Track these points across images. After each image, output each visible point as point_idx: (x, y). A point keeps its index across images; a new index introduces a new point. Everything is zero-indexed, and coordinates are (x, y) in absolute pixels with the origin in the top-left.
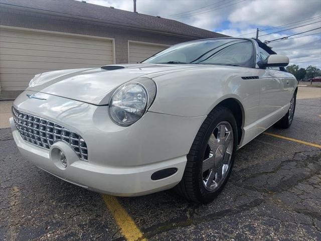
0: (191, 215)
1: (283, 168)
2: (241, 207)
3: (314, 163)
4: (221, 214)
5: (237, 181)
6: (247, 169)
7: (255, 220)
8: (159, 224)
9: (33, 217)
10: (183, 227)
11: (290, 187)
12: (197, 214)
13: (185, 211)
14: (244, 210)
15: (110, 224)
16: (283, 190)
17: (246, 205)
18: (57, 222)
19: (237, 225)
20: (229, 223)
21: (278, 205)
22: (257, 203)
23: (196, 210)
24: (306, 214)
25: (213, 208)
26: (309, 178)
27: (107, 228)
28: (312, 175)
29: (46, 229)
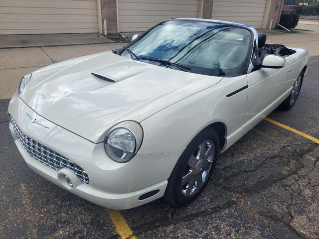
0: (172, 215)
1: (264, 165)
2: (214, 208)
3: (297, 160)
4: (197, 215)
5: (218, 180)
6: (230, 167)
7: (223, 221)
8: (146, 224)
9: (45, 216)
10: (164, 226)
11: (264, 188)
12: (177, 215)
13: (168, 211)
14: (217, 211)
15: (107, 223)
16: (256, 192)
17: (219, 207)
18: (65, 221)
19: (207, 225)
20: (201, 224)
21: (246, 207)
22: (229, 205)
23: (176, 211)
24: (267, 217)
25: (191, 210)
26: (285, 178)
27: (105, 226)
28: (289, 175)
29: (58, 226)
